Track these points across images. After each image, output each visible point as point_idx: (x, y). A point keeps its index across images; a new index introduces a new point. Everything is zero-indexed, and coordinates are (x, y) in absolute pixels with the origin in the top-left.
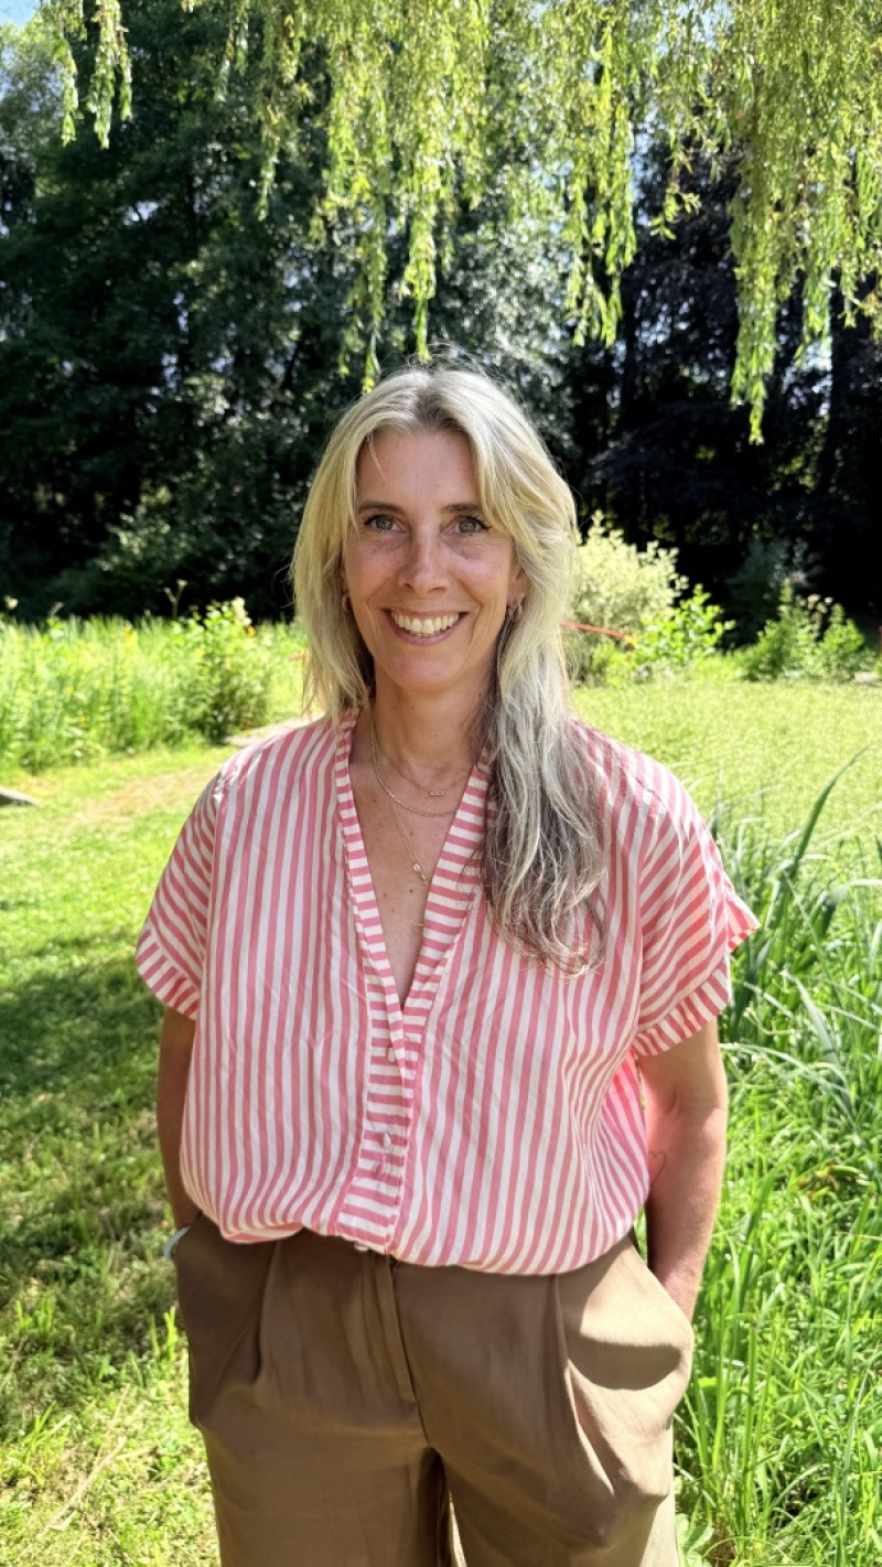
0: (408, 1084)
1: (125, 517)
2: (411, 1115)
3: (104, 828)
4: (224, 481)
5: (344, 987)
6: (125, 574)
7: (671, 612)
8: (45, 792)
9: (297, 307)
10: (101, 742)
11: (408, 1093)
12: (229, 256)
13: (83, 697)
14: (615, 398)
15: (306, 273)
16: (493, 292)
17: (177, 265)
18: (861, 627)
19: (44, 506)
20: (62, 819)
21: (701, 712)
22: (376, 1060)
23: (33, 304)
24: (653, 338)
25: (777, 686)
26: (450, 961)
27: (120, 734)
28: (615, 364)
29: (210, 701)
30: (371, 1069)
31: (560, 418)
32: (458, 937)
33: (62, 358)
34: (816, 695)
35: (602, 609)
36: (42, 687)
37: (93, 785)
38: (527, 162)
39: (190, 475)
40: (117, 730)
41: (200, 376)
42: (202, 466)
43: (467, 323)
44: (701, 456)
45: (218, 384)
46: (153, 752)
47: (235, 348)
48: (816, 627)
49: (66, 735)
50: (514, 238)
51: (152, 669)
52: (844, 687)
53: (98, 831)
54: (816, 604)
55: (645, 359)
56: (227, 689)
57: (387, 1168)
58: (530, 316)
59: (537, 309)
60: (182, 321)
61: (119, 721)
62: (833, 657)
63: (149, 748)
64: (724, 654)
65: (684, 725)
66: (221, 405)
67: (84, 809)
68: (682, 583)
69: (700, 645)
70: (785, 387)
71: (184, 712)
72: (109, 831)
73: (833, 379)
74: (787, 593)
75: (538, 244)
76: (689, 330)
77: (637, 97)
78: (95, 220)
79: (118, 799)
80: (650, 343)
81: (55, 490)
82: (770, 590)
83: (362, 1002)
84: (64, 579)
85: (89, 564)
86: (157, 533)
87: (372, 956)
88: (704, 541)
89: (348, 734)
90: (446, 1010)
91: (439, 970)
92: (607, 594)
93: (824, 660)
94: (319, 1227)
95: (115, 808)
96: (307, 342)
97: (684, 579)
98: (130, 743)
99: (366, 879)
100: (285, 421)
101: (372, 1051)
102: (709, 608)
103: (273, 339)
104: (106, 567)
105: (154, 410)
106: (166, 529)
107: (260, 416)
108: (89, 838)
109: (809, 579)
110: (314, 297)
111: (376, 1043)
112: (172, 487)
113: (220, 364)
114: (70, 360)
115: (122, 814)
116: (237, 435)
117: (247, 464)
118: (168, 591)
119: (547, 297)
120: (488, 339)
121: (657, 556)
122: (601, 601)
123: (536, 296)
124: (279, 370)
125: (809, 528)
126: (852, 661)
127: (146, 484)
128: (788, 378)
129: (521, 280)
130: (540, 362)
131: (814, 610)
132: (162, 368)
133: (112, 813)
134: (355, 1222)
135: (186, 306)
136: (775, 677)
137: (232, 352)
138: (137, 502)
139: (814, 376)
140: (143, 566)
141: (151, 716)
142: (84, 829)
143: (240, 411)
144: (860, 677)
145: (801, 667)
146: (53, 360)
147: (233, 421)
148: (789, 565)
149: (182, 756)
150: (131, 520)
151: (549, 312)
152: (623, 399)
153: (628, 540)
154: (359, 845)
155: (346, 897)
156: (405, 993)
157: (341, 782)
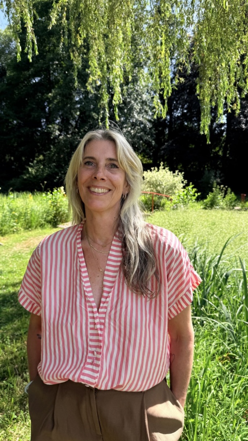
0: (101, 335)
1: (30, 163)
2: (102, 345)
3: (21, 252)
4: (59, 153)
5: (81, 307)
6: (31, 179)
7: (183, 190)
8: (5, 241)
9: (79, 106)
10: (21, 227)
11: (101, 338)
12: (60, 92)
13: (17, 214)
14: (167, 131)
15: (81, 97)
16: (133, 102)
17: (45, 94)
18: (236, 194)
19: (8, 160)
20: (9, 249)
21: (191, 218)
22: (91, 329)
23: (6, 105)
24: (177, 114)
25: (212, 211)
26: (111, 296)
27: (27, 225)
28: (167, 122)
29: (53, 215)
30: (90, 332)
31: (152, 136)
32: (113, 289)
33: (14, 119)
34: (223, 213)
35: (163, 189)
36: (5, 211)
37: (19, 239)
38: (142, 67)
39: (49, 152)
40: (26, 223)
41: (51, 125)
42: (52, 149)
43: (126, 111)
44: (191, 147)
45: (57, 127)
46: (36, 230)
47: (62, 117)
48: (223, 194)
49: (12, 225)
50: (139, 87)
51: (36, 206)
52: (231, 211)
53: (19, 252)
54: (223, 187)
55: (175, 120)
56: (58, 212)
57: (96, 362)
58: (143, 109)
59: (145, 107)
60: (47, 110)
61: (27, 221)
62: (228, 202)
63: (35, 229)
64: (198, 202)
65: (186, 222)
66: (57, 133)
67: (16, 246)
68: (186, 182)
69: (191, 199)
70: (214, 128)
71: (45, 218)
72: (23, 253)
73: (227, 126)
74: (215, 185)
75: (145, 89)
76: (187, 112)
77: (172, 49)
78: (23, 82)
79: (25, 243)
80: (176, 116)
81: (11, 156)
82: (210, 184)
83: (86, 311)
84: (13, 181)
85: (20, 176)
86: (39, 168)
87: (89, 297)
88: (192, 170)
89: (80, 232)
90: (111, 311)
91: (108, 299)
92: (165, 185)
93: (226, 203)
94: (74, 379)
95: (25, 246)
96: (81, 116)
97: (186, 181)
98: (30, 227)
99: (86, 274)
100: (75, 137)
101: (90, 326)
102: (194, 189)
103: (72, 114)
104: (25, 177)
105: (39, 134)
106: (42, 167)
107: (68, 136)
108: (17, 255)
109: (221, 181)
110: (83, 103)
111: (91, 323)
112: (44, 156)
113: (58, 121)
114: (15, 120)
115: (27, 248)
116: (62, 141)
117: (65, 149)
118: (41, 184)
119: (148, 103)
120: (132, 115)
121: (178, 174)
122: (163, 187)
123: (145, 103)
124: (74, 123)
125: (221, 166)
126: (233, 204)
127: (37, 154)
128: (214, 125)
129: (141, 99)
130: (146, 121)
131: (222, 189)
132: (41, 122)
133: (24, 247)
134: (85, 378)
135: (48, 106)
136: (212, 208)
137: (61, 118)
138: (34, 159)
139: (222, 125)
140: (35, 177)
141: (36, 219)
142: (15, 252)
143: (63, 134)
144: (236, 208)
145: (219, 205)
146: (11, 120)
147: (61, 137)
148: (215, 177)
149: (45, 231)
150: (32, 164)
151: (148, 107)
152: (169, 131)
153: (170, 170)
154: (84, 264)
155: (81, 280)
156: (99, 307)
157: (79, 246)
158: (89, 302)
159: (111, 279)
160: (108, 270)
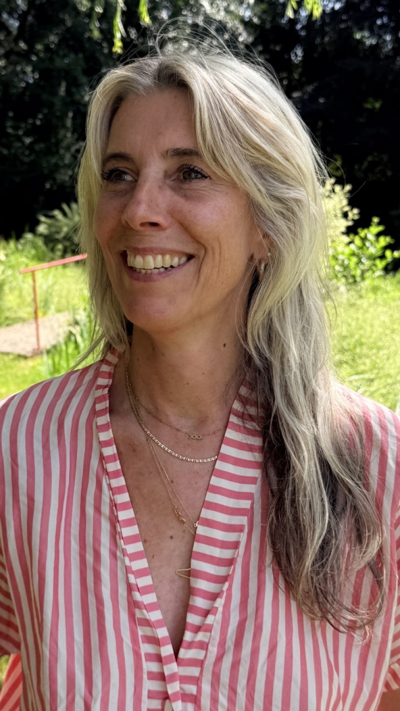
14: (298, 57)
26: (220, 609)
28: (298, 28)
32: (227, 585)
44: (368, 106)
55: (324, 23)
68: (354, 213)
69: (371, 269)
80: (329, 9)
83: (137, 655)
87: (146, 607)
89: (106, 391)
90: (219, 659)
91: (210, 619)
97: (356, 211)
100: (19, 68)
102: (383, 238)
111: (152, 695)
121: (333, 191)
154: (124, 498)
156: (177, 645)
157: (105, 436)
158: (147, 623)
159: (217, 552)
160: (209, 523)
